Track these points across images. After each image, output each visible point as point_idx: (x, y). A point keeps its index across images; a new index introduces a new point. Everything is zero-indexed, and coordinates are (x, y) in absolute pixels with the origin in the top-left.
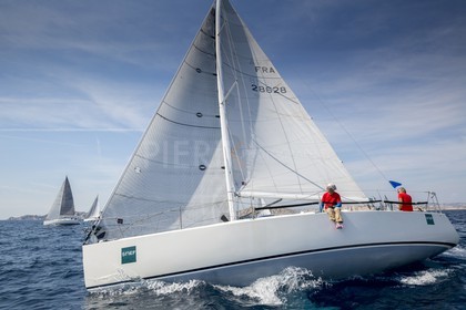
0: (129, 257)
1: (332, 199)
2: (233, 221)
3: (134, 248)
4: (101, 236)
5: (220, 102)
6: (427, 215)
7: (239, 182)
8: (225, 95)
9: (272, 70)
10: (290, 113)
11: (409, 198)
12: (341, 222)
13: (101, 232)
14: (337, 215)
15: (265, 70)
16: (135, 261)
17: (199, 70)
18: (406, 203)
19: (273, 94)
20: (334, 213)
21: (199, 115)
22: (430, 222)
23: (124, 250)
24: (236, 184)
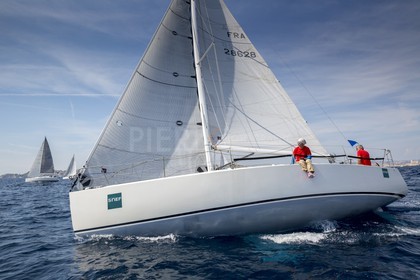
0: (115, 202)
1: (303, 152)
2: (210, 171)
3: (119, 195)
4: (86, 184)
5: (196, 62)
6: (384, 170)
7: (216, 137)
8: (200, 57)
9: (242, 36)
10: (259, 76)
11: (367, 154)
12: (312, 172)
13: (86, 180)
14: (309, 166)
15: (236, 35)
16: (120, 206)
17: (174, 33)
18: (365, 158)
19: (243, 58)
20: (306, 164)
21: (175, 75)
22: (386, 175)
23: (110, 196)
24: (212, 138)
